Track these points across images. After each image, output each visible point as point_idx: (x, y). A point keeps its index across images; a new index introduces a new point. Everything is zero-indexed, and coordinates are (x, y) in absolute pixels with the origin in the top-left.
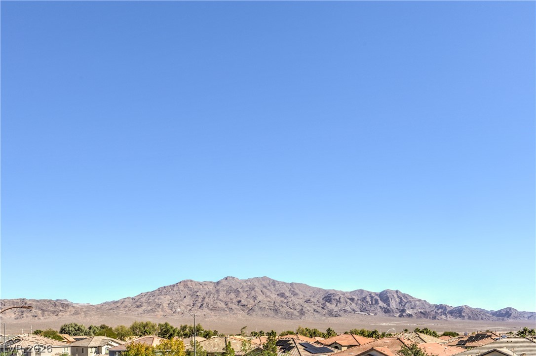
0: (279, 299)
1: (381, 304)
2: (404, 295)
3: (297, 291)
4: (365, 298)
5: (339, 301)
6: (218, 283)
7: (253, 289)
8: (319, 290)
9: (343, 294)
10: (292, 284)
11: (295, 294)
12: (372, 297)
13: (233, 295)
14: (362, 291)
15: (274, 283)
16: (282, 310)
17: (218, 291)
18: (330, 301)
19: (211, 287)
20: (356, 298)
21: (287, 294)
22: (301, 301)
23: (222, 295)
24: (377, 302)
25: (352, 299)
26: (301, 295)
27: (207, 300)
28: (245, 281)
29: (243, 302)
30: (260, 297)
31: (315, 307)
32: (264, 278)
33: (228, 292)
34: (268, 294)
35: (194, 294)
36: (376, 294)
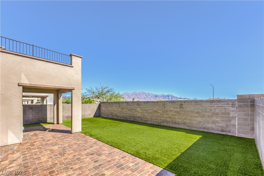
0: (146, 96)
1: (167, 97)
2: (173, 96)
4: (164, 96)
5: (158, 97)
6: (133, 93)
7: (140, 94)
8: (154, 94)
9: (159, 95)
10: (148, 93)
11: (149, 95)
12: (165, 96)
13: (136, 96)
15: (145, 93)
16: (146, 99)
17: (133, 95)
18: (156, 97)
20: (162, 96)
21: (147, 95)
22: (150, 97)
23: (134, 96)
24: (166, 97)
26: (150, 96)
27: (131, 97)
29: (138, 97)
31: (153, 98)
32: (142, 92)
33: (135, 95)
34: (143, 95)
35: (128, 95)
36: (166, 95)
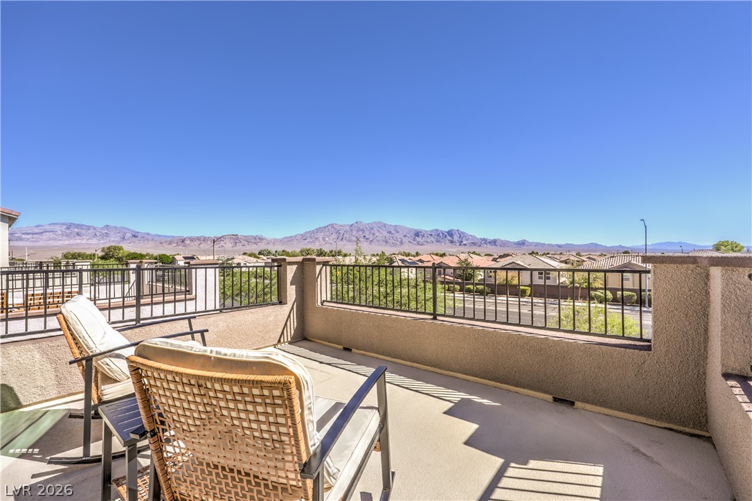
0: (388, 235)
1: (448, 237)
2: (462, 232)
3: (399, 230)
4: (439, 234)
5: (423, 236)
6: (352, 225)
7: (373, 229)
8: (412, 229)
9: (426, 232)
10: (395, 226)
11: (397, 232)
12: (443, 234)
13: (360, 233)
14: (437, 230)
15: (385, 225)
16: (390, 241)
17: (352, 230)
18: (418, 236)
19: (348, 228)
20: (433, 234)
21: (393, 232)
22: (401, 236)
23: (354, 233)
24: (446, 236)
25: (431, 235)
26: (401, 232)
27: (345, 235)
28: (368, 224)
29: (367, 237)
30: (377, 234)
31: (409, 240)
32: (379, 223)
33: (358, 231)
34: (382, 231)
35: (338, 232)
36: (446, 232)
